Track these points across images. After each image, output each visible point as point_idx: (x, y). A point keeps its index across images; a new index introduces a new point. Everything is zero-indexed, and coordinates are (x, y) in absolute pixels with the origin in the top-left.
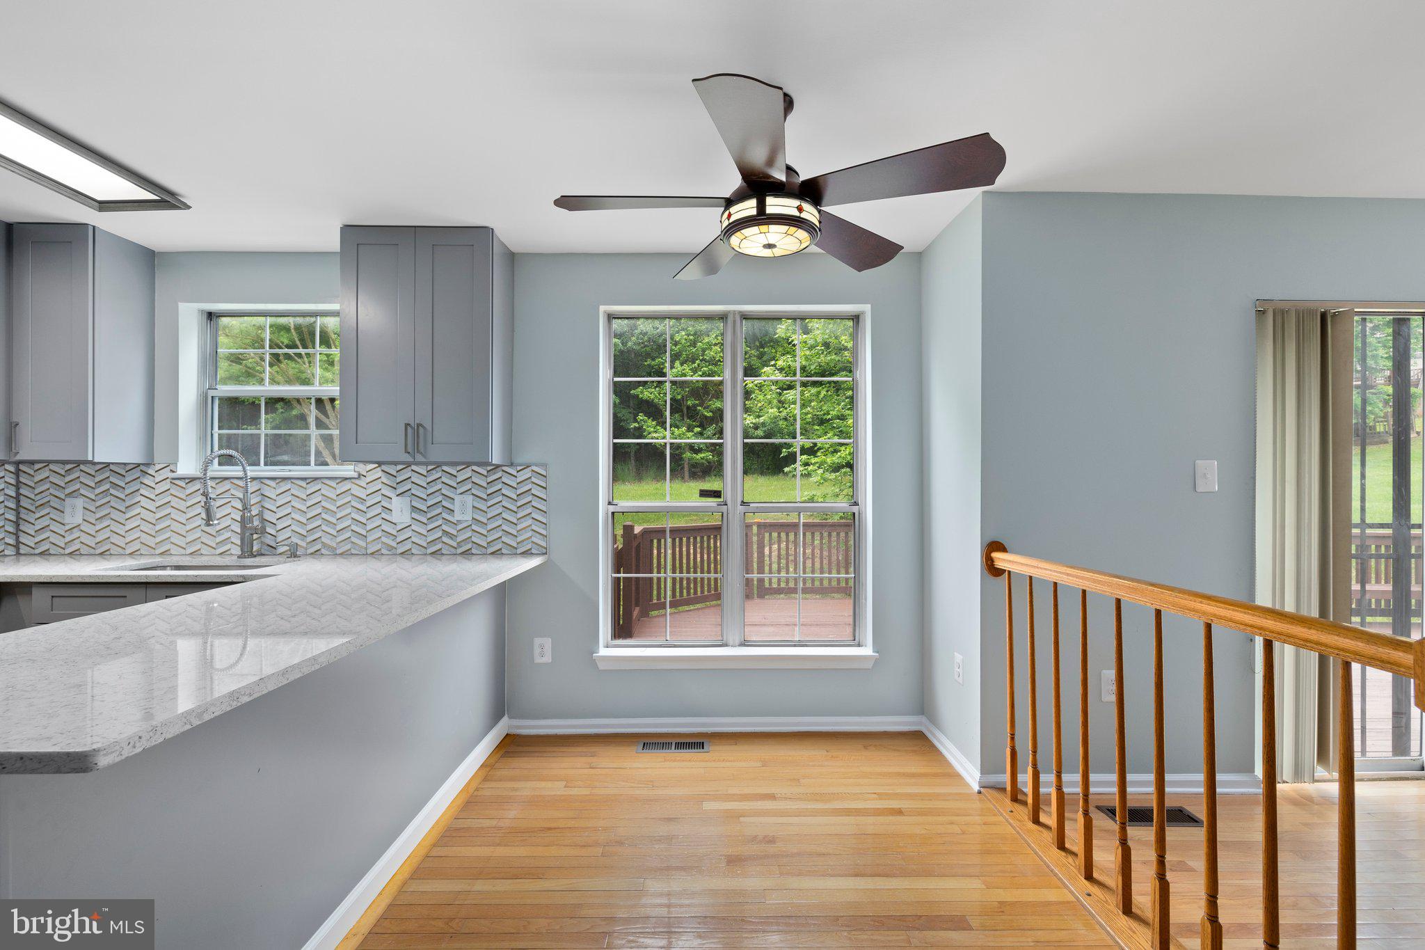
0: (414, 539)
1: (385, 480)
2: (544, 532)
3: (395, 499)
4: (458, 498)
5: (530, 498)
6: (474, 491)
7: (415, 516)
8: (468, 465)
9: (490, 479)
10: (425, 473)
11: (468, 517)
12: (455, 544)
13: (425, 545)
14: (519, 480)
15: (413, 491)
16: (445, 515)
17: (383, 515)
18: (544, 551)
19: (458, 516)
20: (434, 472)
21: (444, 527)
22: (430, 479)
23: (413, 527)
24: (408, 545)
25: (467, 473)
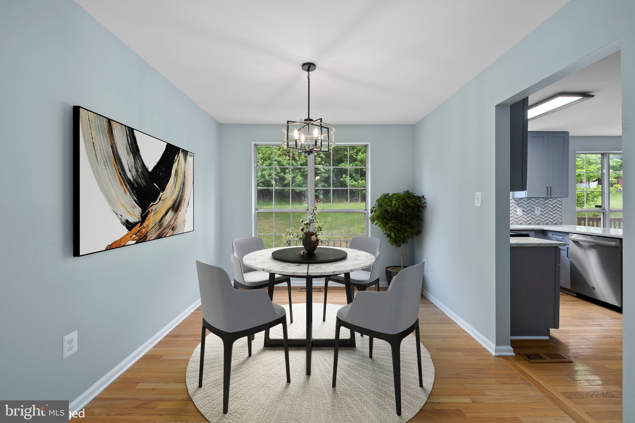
0: (523, 220)
1: (515, 202)
2: (561, 218)
3: (518, 208)
4: (536, 208)
5: (557, 208)
6: (540, 206)
7: (523, 213)
8: (539, 198)
9: (545, 202)
10: (526, 201)
11: (539, 213)
12: (535, 221)
13: (526, 221)
14: (553, 202)
15: (523, 206)
16: (532, 213)
17: (514, 213)
18: (561, 223)
19: (536, 213)
20: (529, 200)
21: (532, 216)
22: (528, 202)
23: (523, 216)
24: (521, 221)
25: (538, 201)
